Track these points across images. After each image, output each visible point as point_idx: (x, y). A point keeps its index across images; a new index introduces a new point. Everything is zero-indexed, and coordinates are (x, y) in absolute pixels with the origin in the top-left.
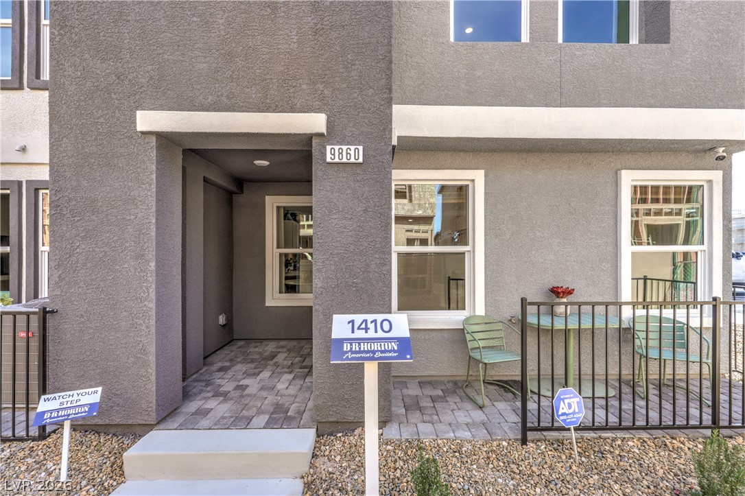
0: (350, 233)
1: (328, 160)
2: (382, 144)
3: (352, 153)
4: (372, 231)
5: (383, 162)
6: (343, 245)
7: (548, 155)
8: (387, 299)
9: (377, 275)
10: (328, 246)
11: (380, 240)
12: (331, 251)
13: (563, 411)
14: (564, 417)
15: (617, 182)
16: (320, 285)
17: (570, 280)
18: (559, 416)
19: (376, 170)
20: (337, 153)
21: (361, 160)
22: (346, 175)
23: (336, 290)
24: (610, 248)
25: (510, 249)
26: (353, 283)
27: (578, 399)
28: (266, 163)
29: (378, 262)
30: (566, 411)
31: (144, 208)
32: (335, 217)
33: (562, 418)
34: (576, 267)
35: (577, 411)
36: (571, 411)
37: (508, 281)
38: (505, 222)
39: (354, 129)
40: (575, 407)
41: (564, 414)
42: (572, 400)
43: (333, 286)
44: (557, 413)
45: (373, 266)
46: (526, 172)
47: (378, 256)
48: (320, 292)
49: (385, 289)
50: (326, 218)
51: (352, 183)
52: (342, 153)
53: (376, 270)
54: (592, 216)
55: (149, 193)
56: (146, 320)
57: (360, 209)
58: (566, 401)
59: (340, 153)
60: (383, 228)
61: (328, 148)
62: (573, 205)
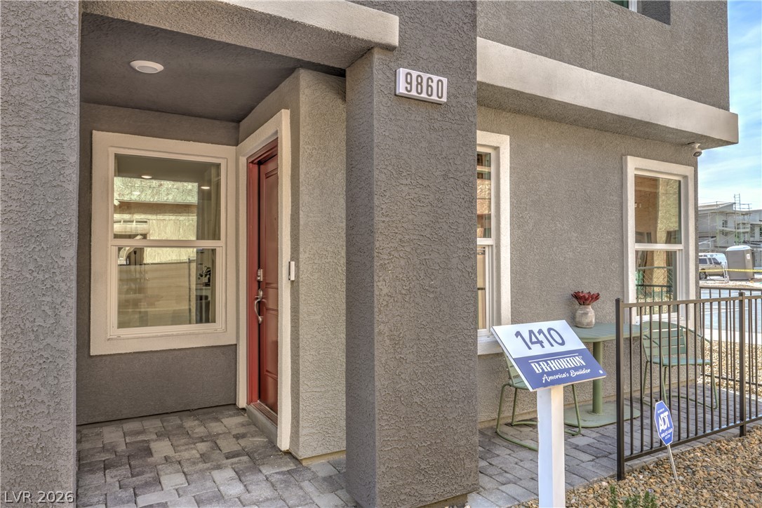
0: (425, 209)
1: (401, 90)
2: (465, 81)
3: (434, 85)
4: (454, 207)
5: (466, 107)
6: (416, 227)
7: (566, 127)
8: (473, 309)
9: (459, 273)
10: (397, 228)
11: (463, 221)
12: (400, 236)
14: (663, 435)
15: (622, 168)
16: (385, 290)
17: (586, 283)
19: (458, 117)
20: (414, 83)
21: (444, 99)
22: (420, 119)
23: (407, 298)
24: (617, 245)
25: (533, 244)
26: (430, 286)
28: (156, 67)
29: (461, 255)
31: (48, 127)
32: (405, 182)
34: (592, 268)
35: (669, 426)
37: (532, 286)
38: (528, 208)
39: (431, 50)
41: (663, 432)
43: (404, 292)
45: (455, 261)
46: (547, 145)
47: (460, 246)
48: (385, 303)
49: (469, 294)
50: (394, 184)
51: (427, 132)
52: (421, 84)
53: (459, 266)
54: (603, 207)
55: (62, 97)
56: (50, 379)
57: (438, 173)
59: (418, 84)
60: (467, 205)
61: (402, 72)
62: (588, 191)
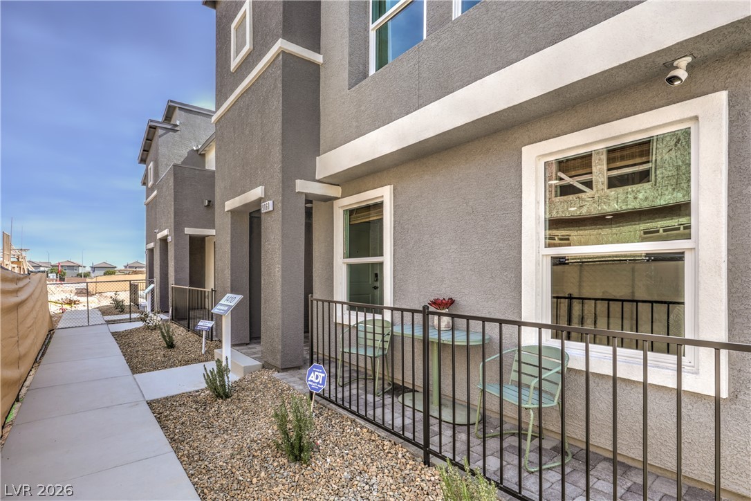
5: (279, 207)
7: (446, 153)
13: (312, 379)
14: (311, 383)
18: (308, 381)
27: (324, 375)
30: (314, 379)
33: (309, 383)
35: (321, 382)
36: (317, 381)
38: (410, 232)
40: (320, 379)
41: (312, 381)
42: (320, 374)
44: (308, 377)
46: (426, 177)
54: (492, 214)
58: (316, 373)
62: (470, 203)
